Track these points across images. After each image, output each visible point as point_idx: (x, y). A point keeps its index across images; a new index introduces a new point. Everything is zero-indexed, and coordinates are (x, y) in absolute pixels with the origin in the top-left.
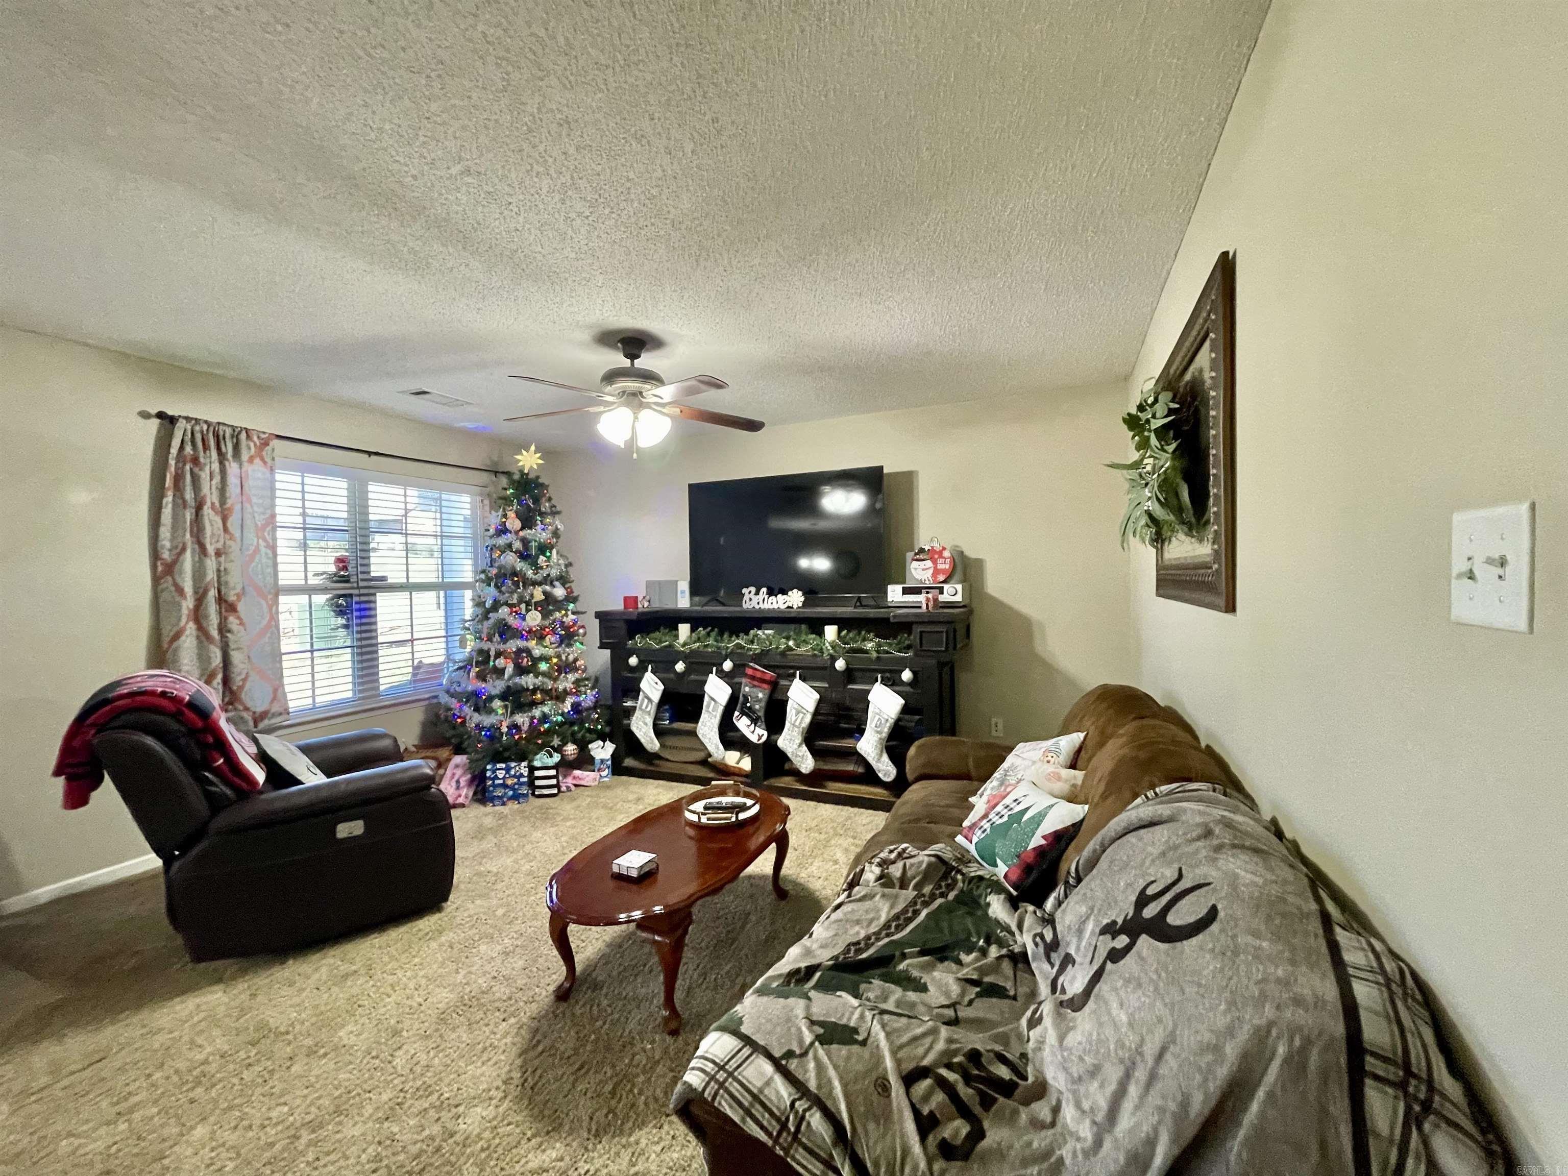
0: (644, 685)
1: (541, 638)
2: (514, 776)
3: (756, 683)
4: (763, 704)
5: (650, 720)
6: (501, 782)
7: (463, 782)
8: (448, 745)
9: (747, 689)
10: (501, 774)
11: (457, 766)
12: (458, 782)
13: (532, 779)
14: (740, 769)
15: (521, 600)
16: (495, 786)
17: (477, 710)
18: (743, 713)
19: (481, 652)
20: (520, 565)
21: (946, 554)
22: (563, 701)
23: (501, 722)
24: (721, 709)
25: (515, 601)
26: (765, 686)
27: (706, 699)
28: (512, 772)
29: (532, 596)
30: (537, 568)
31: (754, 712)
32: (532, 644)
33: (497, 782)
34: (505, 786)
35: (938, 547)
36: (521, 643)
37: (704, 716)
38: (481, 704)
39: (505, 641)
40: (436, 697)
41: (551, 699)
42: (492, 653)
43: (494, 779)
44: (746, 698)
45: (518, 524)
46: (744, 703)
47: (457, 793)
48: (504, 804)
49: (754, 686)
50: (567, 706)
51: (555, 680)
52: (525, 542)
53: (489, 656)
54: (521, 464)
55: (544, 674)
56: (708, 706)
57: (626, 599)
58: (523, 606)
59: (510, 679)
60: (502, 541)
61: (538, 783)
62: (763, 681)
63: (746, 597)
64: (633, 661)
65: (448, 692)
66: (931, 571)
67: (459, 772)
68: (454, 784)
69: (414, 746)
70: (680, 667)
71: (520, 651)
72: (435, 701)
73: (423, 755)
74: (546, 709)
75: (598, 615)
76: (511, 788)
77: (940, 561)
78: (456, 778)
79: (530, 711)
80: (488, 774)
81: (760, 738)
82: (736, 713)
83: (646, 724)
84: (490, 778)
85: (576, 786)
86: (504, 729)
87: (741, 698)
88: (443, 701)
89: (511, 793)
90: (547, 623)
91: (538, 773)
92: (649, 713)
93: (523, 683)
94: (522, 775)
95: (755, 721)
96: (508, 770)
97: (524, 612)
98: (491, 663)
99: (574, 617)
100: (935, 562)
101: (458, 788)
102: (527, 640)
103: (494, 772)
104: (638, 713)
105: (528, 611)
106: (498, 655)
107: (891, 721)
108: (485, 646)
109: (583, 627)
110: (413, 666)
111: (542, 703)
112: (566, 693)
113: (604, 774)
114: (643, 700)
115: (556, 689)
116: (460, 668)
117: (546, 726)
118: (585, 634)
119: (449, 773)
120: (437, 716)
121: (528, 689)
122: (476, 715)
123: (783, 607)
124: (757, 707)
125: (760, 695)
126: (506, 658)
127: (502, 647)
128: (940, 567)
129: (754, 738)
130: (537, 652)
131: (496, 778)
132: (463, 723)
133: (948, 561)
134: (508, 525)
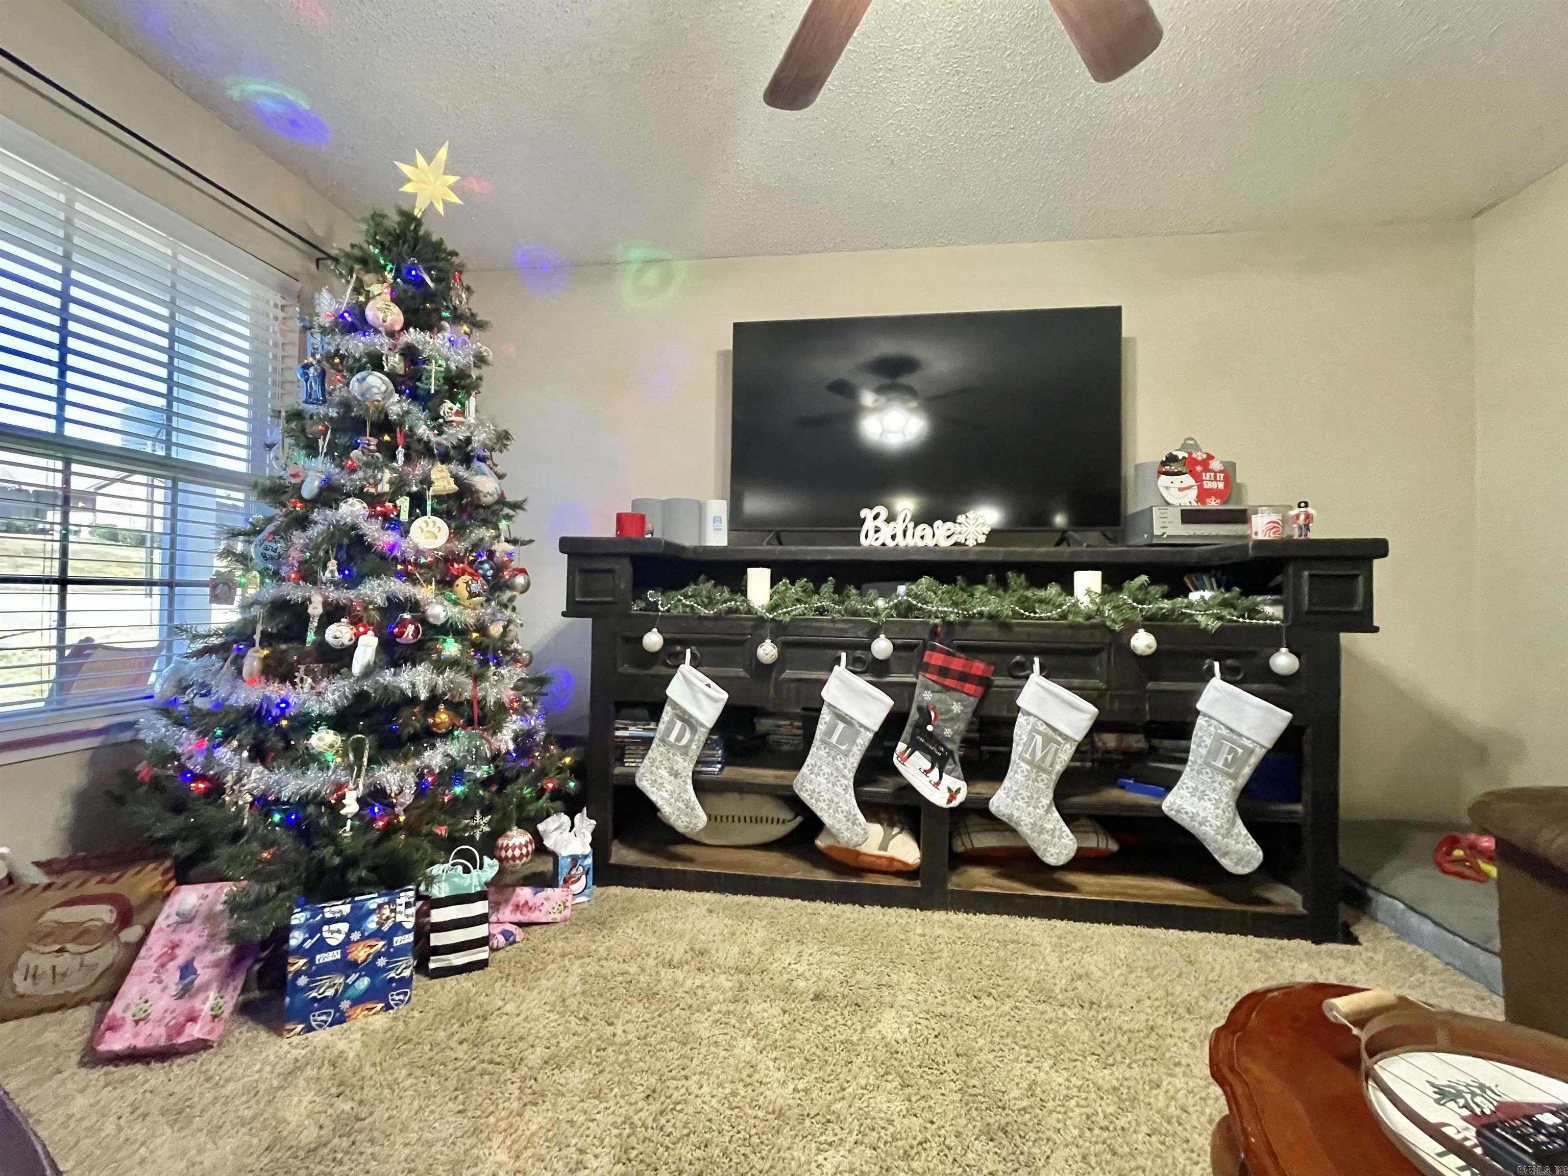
0: (675, 690)
1: (446, 583)
2: (377, 934)
3: (948, 682)
4: (961, 726)
5: (686, 767)
6: (336, 955)
7: (204, 973)
8: (159, 857)
9: (928, 696)
10: (335, 935)
11: (186, 919)
12: (187, 970)
13: (423, 930)
14: (891, 860)
15: (399, 487)
16: (316, 972)
17: (259, 755)
18: (914, 746)
19: (279, 607)
20: (396, 406)
21: (1215, 465)
22: (497, 729)
23: (340, 787)
24: (864, 739)
25: (385, 487)
26: (970, 687)
27: (825, 716)
28: (371, 924)
29: (427, 481)
30: (439, 424)
31: (938, 743)
32: (425, 593)
33: (322, 958)
34: (347, 966)
35: (1199, 456)
36: (401, 588)
37: (817, 753)
38: (275, 742)
39: (351, 580)
40: (130, 726)
41: (470, 723)
42: (316, 609)
43: (310, 954)
44: (924, 712)
45: (395, 316)
46: (920, 727)
47: (183, 1006)
48: (340, 1019)
49: (947, 689)
50: (505, 740)
51: (478, 678)
52: (411, 354)
53: (307, 618)
54: (408, 188)
55: (453, 663)
56: (830, 732)
57: (621, 519)
58: (404, 503)
59: (368, 672)
60: (356, 345)
61: (436, 939)
62: (964, 677)
63: (869, 525)
64: (653, 640)
65: (166, 709)
66: (1194, 493)
67: (191, 938)
68: (172, 976)
69: (45, 866)
70: (767, 651)
71: (395, 606)
72: (126, 736)
73: (71, 892)
74: (453, 749)
75: (568, 546)
76: (370, 968)
77: (1206, 476)
78: (182, 955)
79: (418, 754)
80: (296, 938)
81: (953, 795)
82: (901, 746)
83: (676, 775)
84: (300, 951)
85: (520, 925)
86: (351, 806)
87: (914, 715)
88: (148, 736)
89: (364, 983)
90: (460, 547)
91: (438, 915)
92: (685, 751)
93: (405, 686)
94: (398, 928)
95: (939, 762)
96: (356, 919)
97: (404, 517)
98: (311, 637)
99: (510, 547)
100: (1198, 478)
101: (185, 992)
102: (414, 582)
103: (313, 929)
104: (656, 751)
105: (413, 516)
106: (333, 613)
107: (1260, 753)
108: (294, 592)
109: (523, 571)
110: (60, 648)
111: (448, 735)
112: (502, 709)
113: (577, 887)
114: (671, 725)
115: (482, 702)
116: (209, 650)
117: (458, 790)
118: (526, 588)
119: (156, 944)
120: (129, 778)
121: (414, 700)
122: (257, 771)
123: (945, 543)
124: (948, 732)
125: (956, 708)
126: (356, 621)
127: (343, 596)
128: (1207, 485)
129: (939, 798)
130: (438, 612)
131: (322, 946)
132: (216, 789)
133: (1221, 476)
134: (372, 313)
